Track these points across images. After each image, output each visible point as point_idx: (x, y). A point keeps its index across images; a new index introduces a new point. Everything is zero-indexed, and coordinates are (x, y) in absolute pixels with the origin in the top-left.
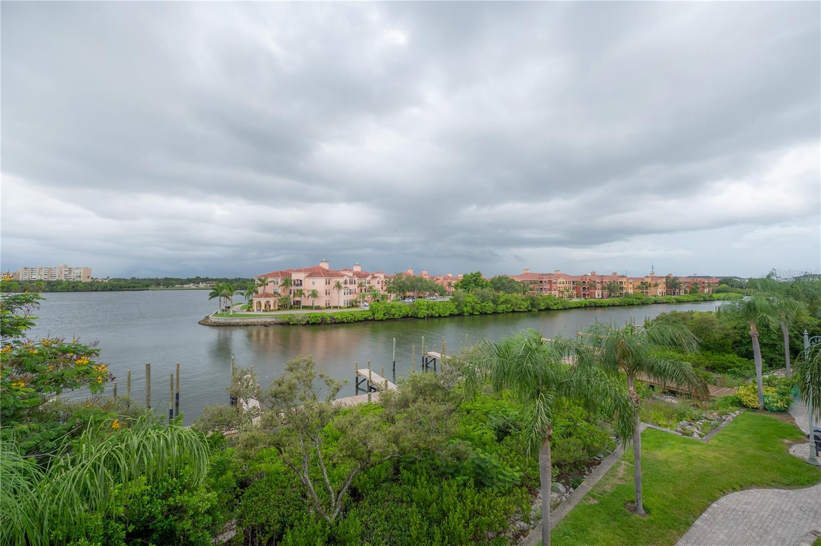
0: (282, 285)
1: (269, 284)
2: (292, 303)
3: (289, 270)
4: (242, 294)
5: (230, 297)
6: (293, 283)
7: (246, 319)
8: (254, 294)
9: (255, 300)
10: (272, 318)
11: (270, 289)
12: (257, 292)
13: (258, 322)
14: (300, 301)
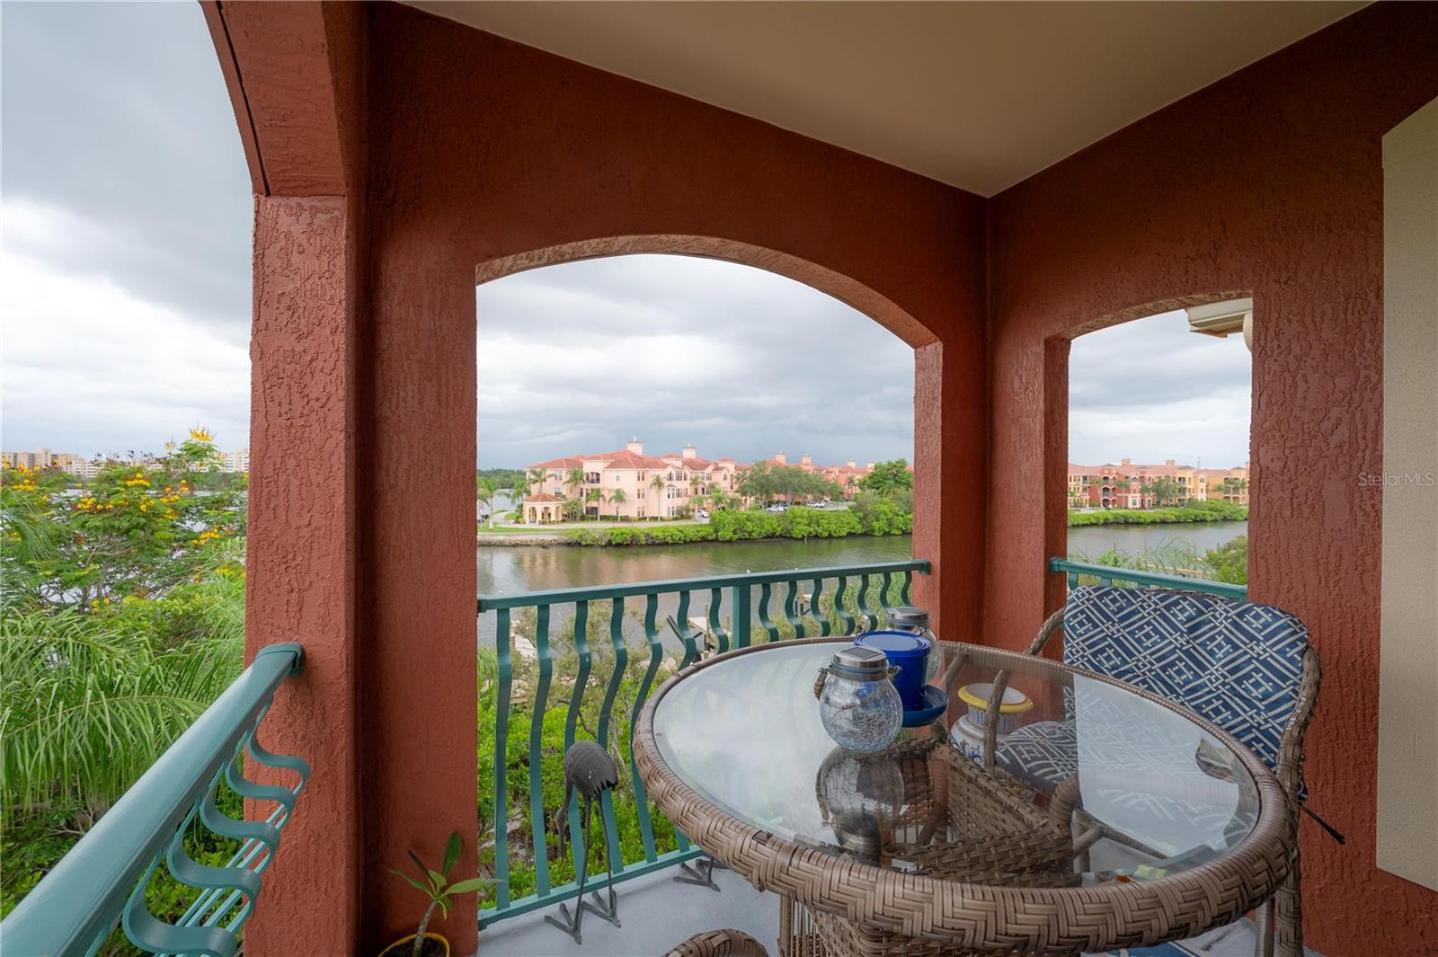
0: (568, 482)
1: (548, 480)
2: (584, 512)
3: (578, 457)
4: (508, 496)
5: (489, 500)
6: (585, 478)
7: (513, 535)
8: (525, 495)
9: (527, 506)
10: (554, 534)
11: (549, 487)
12: (529, 493)
13: (531, 541)
14: (596, 508)
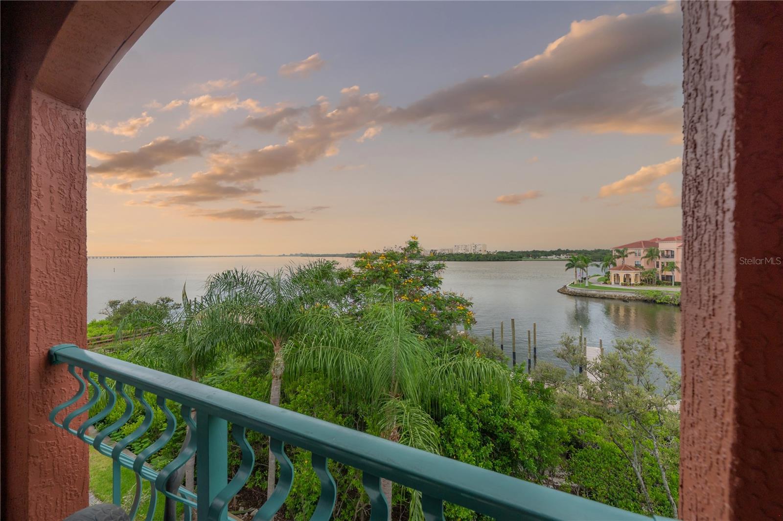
0: (645, 257)
1: (629, 255)
2: (660, 279)
3: (655, 239)
4: (598, 266)
5: (585, 268)
6: (660, 254)
7: (602, 291)
8: (611, 266)
9: (613, 273)
10: (633, 293)
11: (630, 261)
12: (615, 264)
13: (615, 296)
14: (671, 276)
